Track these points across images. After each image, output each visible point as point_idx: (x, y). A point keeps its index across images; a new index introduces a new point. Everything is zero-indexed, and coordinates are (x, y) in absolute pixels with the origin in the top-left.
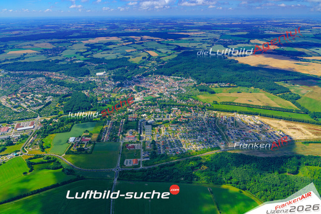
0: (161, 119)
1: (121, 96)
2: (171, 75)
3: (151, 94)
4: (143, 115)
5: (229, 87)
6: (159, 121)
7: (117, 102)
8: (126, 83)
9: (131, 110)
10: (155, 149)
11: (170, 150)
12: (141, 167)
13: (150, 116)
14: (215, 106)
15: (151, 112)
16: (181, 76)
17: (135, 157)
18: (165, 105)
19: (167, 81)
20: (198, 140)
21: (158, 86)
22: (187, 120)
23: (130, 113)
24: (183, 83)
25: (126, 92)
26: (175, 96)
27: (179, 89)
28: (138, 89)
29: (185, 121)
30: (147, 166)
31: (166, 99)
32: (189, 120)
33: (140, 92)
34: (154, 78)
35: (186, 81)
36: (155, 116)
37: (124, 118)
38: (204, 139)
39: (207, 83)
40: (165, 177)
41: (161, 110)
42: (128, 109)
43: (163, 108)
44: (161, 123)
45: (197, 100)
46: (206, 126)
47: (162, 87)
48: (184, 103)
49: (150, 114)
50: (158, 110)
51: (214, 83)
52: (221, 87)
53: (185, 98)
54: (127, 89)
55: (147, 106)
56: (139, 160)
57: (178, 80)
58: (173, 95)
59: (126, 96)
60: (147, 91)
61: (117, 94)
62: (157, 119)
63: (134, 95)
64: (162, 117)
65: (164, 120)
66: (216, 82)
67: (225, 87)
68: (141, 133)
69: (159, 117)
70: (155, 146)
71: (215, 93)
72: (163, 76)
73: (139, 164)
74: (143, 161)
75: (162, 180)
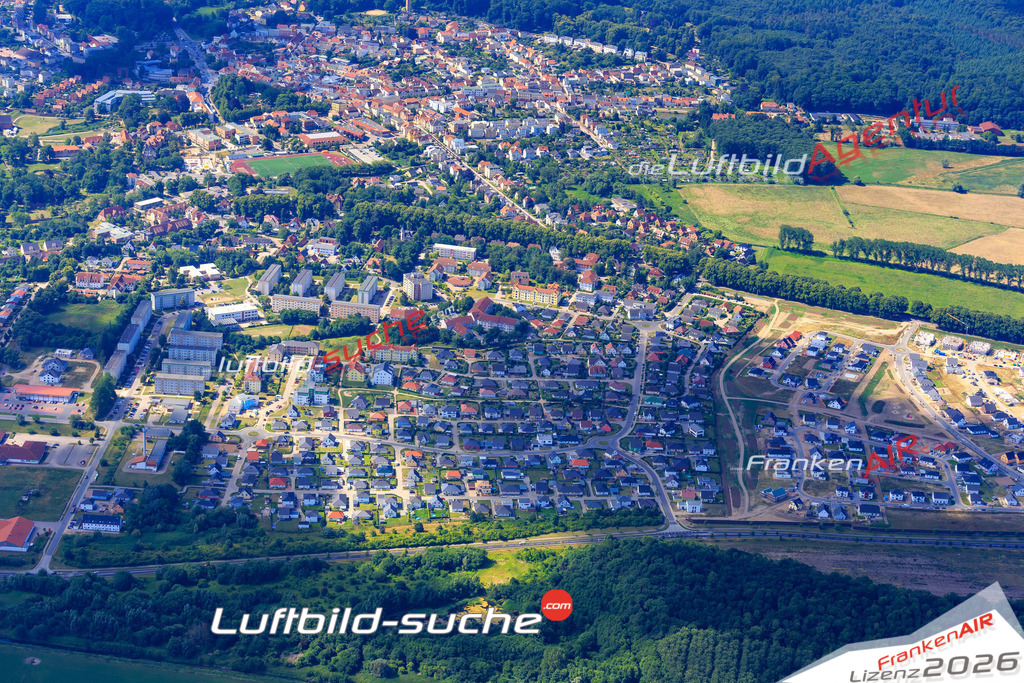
0: (313, 305)
1: (83, 136)
2: (546, 25)
3: (321, 146)
4: (194, 272)
5: (975, 148)
6: (292, 319)
7: (37, 169)
8: (163, 51)
9: (118, 233)
10: (184, 476)
11: (291, 497)
12: (45, 563)
13: (249, 279)
14: (782, 266)
15: (261, 258)
16: (621, 39)
17: (22, 509)
18: (388, 221)
19: (500, 63)
20: (524, 457)
21: (405, 93)
22: (507, 329)
23: (105, 249)
24: (620, 87)
25: (134, 114)
26: (510, 170)
27: (564, 128)
28: (239, 101)
29: (496, 332)
30: (85, 564)
31: (425, 185)
32: (524, 329)
33: (240, 119)
34: (401, 32)
35: (653, 75)
36: (282, 286)
37: (42, 276)
38: (572, 455)
39: (809, 107)
40: (178, 633)
41: (345, 253)
42: (101, 226)
43: (366, 238)
44: (306, 330)
45: (666, 215)
46: (636, 382)
47: (439, 105)
48: (549, 222)
49: (251, 268)
50: (324, 249)
51: (869, 109)
52: (911, 143)
53: (579, 194)
54: (147, 95)
55: (250, 215)
56: (41, 527)
57: (588, 60)
58: (501, 162)
59: (118, 139)
60: (304, 117)
61: (54, 122)
62: (279, 303)
63: (193, 134)
64: (331, 292)
65: (340, 311)
66: (890, 109)
67: (943, 146)
68: (125, 380)
69: (312, 291)
70: (195, 458)
71: (840, 180)
72: (483, 27)
73: (37, 550)
74: (67, 538)
75: (150, 650)
